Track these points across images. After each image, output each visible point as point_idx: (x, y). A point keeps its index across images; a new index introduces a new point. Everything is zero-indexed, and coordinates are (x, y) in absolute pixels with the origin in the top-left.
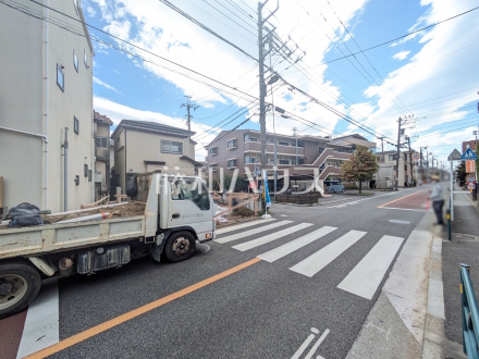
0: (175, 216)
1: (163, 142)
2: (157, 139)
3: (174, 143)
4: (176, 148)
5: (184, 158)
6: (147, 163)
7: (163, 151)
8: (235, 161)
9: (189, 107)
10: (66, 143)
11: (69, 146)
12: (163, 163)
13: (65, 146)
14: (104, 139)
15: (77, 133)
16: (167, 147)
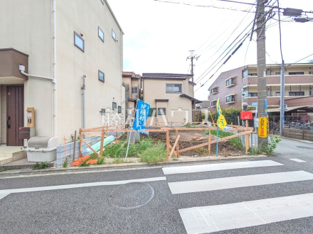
1: (168, 85)
2: (164, 83)
3: (176, 85)
4: (177, 89)
5: (184, 96)
6: (157, 101)
7: (167, 92)
8: (233, 97)
9: (192, 58)
10: (84, 86)
11: (86, 88)
12: (167, 101)
13: (83, 88)
14: (136, 88)
15: (103, 82)
16: (170, 88)
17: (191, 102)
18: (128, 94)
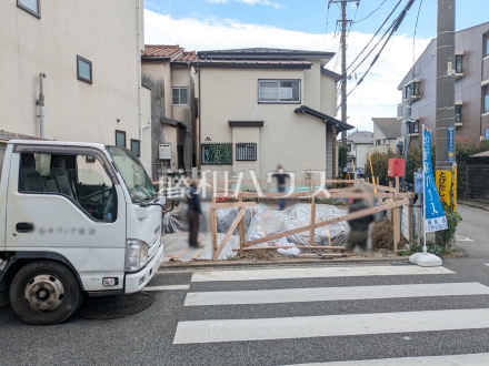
0: (24, 227)
1: (262, 83)
2: (253, 77)
3: (287, 84)
4: (287, 92)
5: (304, 111)
6: (233, 124)
7: (262, 102)
8: (457, 109)
10: (41, 97)
11: (45, 102)
12: (259, 124)
13: (39, 102)
14: (184, 91)
15: (90, 82)
16: (269, 92)
17: (322, 128)
18: (162, 106)
